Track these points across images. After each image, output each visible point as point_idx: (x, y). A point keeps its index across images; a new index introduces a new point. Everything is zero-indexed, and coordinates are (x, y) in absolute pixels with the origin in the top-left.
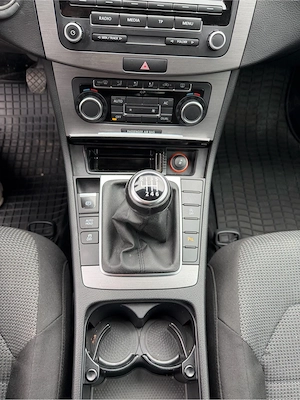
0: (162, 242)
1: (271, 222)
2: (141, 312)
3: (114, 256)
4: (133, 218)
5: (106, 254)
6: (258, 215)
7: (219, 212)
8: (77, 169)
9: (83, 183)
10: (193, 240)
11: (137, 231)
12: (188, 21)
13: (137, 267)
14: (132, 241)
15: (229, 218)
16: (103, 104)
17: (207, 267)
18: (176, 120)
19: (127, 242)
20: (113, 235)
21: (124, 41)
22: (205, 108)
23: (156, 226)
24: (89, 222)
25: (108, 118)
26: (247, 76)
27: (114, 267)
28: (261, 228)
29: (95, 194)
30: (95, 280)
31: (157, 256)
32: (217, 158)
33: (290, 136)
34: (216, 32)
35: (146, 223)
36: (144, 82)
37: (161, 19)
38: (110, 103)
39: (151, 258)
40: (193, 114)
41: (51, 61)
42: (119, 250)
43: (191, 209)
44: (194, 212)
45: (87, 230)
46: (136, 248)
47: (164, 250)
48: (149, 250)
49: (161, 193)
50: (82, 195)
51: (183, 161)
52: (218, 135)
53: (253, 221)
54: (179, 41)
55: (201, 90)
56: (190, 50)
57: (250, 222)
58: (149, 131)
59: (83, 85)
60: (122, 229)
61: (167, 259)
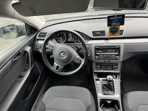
0: (112, 90)
2: (109, 102)
3: (104, 91)
8: (95, 77)
9: (96, 80)
16: (100, 67)
18: (112, 69)
20: (103, 88)
21: (104, 58)
22: (117, 67)
24: (98, 86)
25: (101, 69)
26: (124, 62)
27: (104, 93)
29: (99, 81)
30: (100, 95)
34: (117, 57)
36: (107, 63)
39: (110, 92)
40: (115, 68)
43: (117, 84)
46: (107, 90)
47: (113, 92)
50: (97, 82)
51: (115, 76)
52: (121, 72)
54: (112, 58)
55: (117, 64)
59: (97, 64)
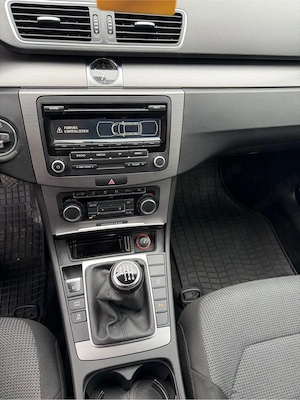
0: (138, 311)
1: (224, 274)
2: (128, 374)
3: (101, 330)
4: (114, 296)
5: (95, 329)
6: (214, 270)
7: (181, 272)
8: (62, 260)
9: (68, 271)
10: (162, 305)
11: (117, 305)
12: (138, 152)
13: (121, 336)
14: (114, 315)
15: (190, 275)
16: (81, 208)
17: (177, 325)
18: (137, 213)
19: (111, 317)
20: (98, 312)
21: (95, 168)
22: (158, 202)
23: (133, 301)
24: (77, 304)
25: (85, 218)
27: (102, 340)
28: (217, 281)
29: (79, 279)
30: (87, 353)
31: (136, 325)
32: (171, 233)
33: (228, 198)
34: (157, 157)
35: (125, 300)
36: (111, 191)
37: (120, 152)
38: (87, 207)
40: (149, 208)
41: (40, 186)
42: (105, 325)
43: (158, 279)
44: (160, 281)
45: (76, 311)
46: (118, 320)
48: (129, 321)
49: (135, 276)
50: (68, 281)
51: (147, 240)
52: (170, 219)
53: (211, 275)
54: (134, 164)
55: (153, 191)
56: (141, 169)
57: (208, 277)
58: (118, 222)
59: (65, 197)
60: (106, 307)
61: (144, 326)
